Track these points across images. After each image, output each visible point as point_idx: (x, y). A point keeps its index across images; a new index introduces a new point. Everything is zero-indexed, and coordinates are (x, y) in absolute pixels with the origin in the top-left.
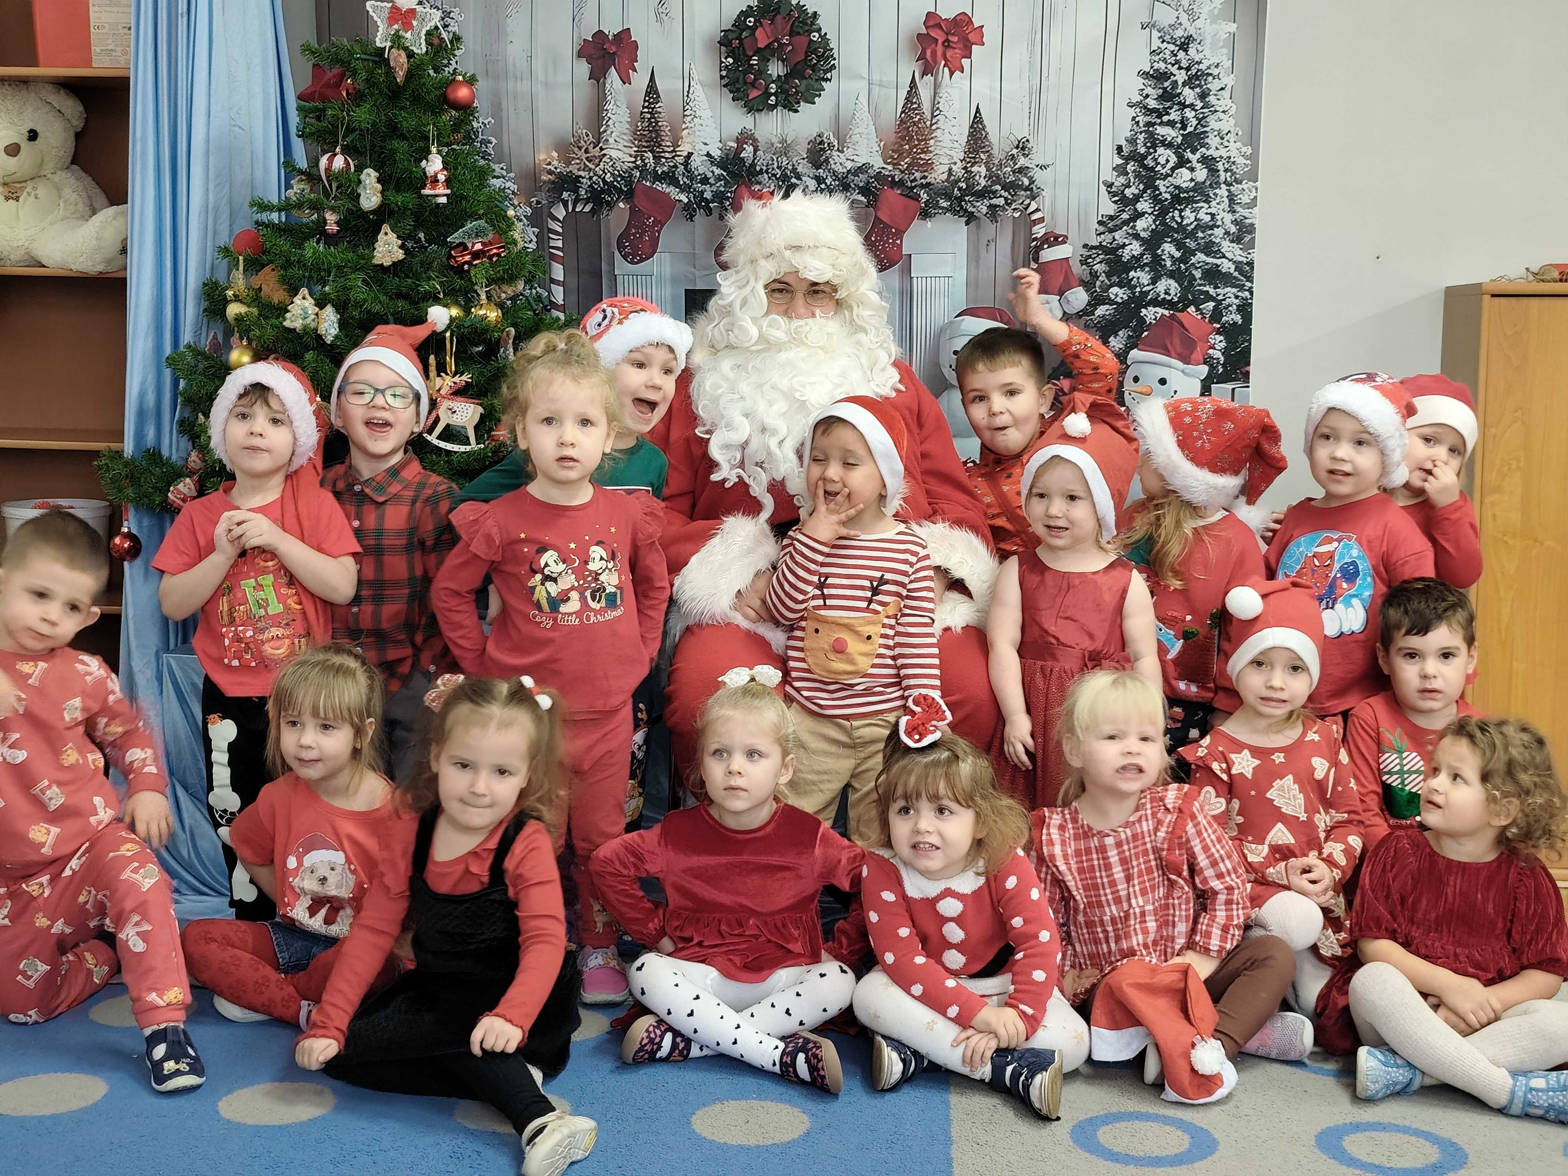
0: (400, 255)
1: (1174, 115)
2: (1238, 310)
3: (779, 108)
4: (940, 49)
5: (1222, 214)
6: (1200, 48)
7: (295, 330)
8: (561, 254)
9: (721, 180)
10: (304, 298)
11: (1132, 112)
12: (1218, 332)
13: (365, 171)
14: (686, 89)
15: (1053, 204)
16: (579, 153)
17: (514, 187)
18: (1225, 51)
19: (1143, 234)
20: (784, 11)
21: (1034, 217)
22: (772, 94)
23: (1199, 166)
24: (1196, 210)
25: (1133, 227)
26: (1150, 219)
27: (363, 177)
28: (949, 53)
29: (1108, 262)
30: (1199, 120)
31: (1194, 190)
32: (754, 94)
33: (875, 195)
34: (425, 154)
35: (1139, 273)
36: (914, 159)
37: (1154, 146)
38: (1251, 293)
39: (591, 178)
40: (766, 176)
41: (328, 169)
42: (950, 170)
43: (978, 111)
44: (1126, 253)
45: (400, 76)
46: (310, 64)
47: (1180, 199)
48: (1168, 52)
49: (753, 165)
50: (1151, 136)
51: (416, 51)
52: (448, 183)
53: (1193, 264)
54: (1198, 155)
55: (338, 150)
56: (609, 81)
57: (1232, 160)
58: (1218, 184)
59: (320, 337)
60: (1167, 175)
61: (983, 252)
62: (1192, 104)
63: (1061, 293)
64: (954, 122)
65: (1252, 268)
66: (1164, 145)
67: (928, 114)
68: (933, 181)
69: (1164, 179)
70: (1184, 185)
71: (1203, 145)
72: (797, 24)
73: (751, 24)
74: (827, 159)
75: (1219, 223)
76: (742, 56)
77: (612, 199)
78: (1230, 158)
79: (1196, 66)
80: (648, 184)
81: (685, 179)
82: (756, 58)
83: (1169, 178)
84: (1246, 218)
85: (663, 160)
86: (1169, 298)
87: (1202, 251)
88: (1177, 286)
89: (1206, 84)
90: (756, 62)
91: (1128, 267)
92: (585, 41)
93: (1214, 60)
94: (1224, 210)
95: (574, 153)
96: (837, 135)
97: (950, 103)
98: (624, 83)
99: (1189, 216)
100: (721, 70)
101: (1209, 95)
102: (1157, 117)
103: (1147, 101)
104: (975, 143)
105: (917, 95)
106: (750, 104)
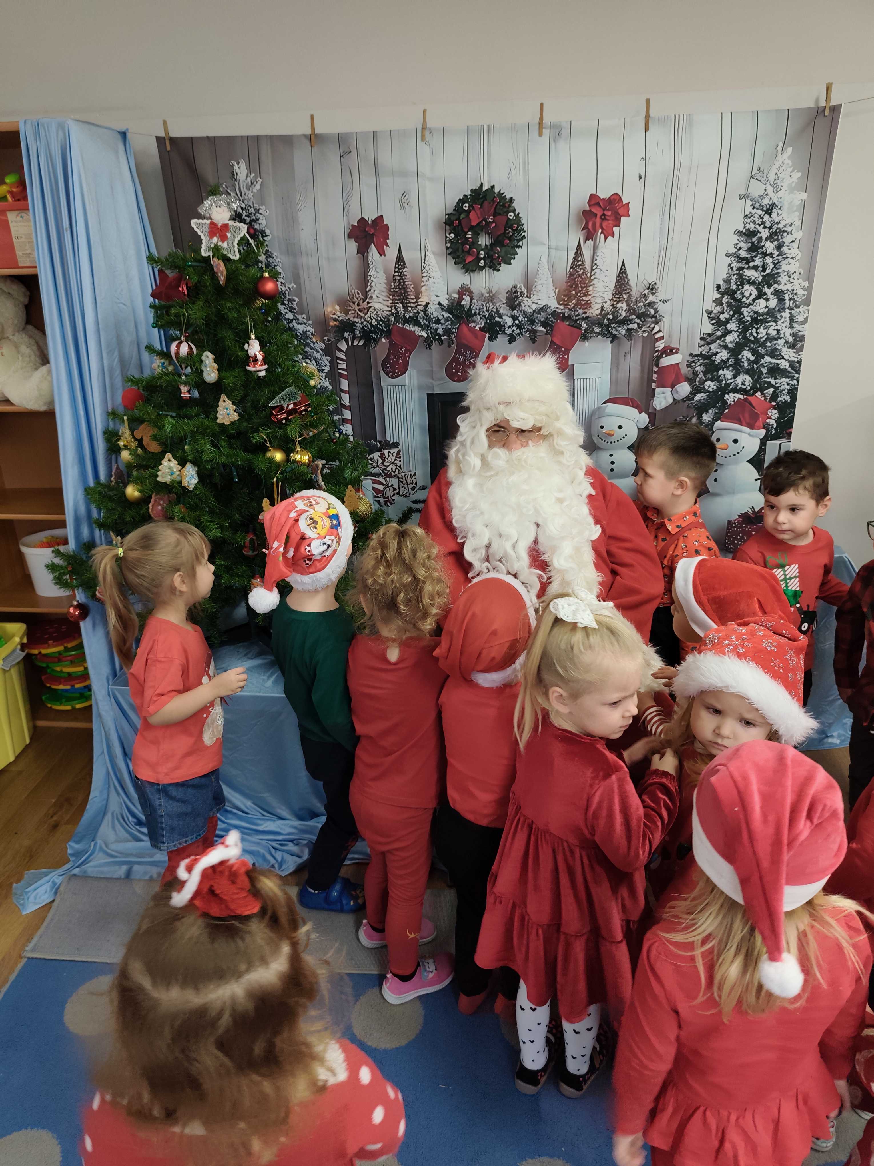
2: (789, 393)
3: (487, 269)
4: (598, 220)
5: (784, 329)
6: (779, 212)
7: (165, 483)
8: (346, 373)
9: (448, 321)
10: (169, 460)
11: (728, 260)
12: (774, 408)
13: (205, 354)
14: (423, 258)
15: (670, 327)
16: (354, 306)
17: (313, 330)
18: (797, 214)
19: (730, 345)
20: (489, 197)
21: (657, 336)
22: (481, 259)
23: (771, 297)
25: (724, 341)
26: (736, 335)
27: (203, 358)
28: (605, 224)
29: (705, 365)
30: (775, 265)
31: (767, 314)
32: (469, 259)
33: (551, 326)
35: (725, 372)
36: (578, 300)
37: (742, 285)
38: (798, 381)
39: (362, 323)
40: (478, 316)
41: (177, 353)
42: (602, 307)
43: (623, 265)
44: (718, 359)
45: (222, 279)
46: (156, 271)
47: (757, 320)
48: (757, 216)
49: (470, 309)
50: (741, 277)
51: (232, 257)
53: (762, 364)
54: (772, 289)
55: (183, 338)
56: (370, 254)
57: (795, 292)
58: (784, 309)
59: (184, 487)
60: (750, 304)
61: (622, 359)
62: (771, 254)
63: (673, 387)
64: (606, 273)
65: (800, 365)
66: (749, 283)
67: (588, 269)
68: (590, 315)
69: (747, 307)
70: (761, 311)
71: (776, 282)
72: (498, 207)
73: (466, 209)
74: (520, 303)
75: (782, 336)
76: (460, 232)
77: (377, 336)
78: (793, 290)
79: (776, 225)
80: (400, 325)
81: (425, 321)
82: (470, 233)
83: (751, 306)
84: (800, 331)
85: (410, 309)
86: (744, 387)
87: (768, 355)
88: (750, 379)
89: (782, 238)
90: (470, 236)
91: (718, 368)
92: (352, 225)
93: (789, 221)
94: (786, 327)
95: (350, 306)
96: (527, 286)
97: (604, 260)
98: (381, 255)
99: (762, 331)
100: (446, 243)
101: (783, 246)
102: (746, 263)
103: (740, 252)
104: (620, 287)
105: (581, 255)
106: (467, 267)
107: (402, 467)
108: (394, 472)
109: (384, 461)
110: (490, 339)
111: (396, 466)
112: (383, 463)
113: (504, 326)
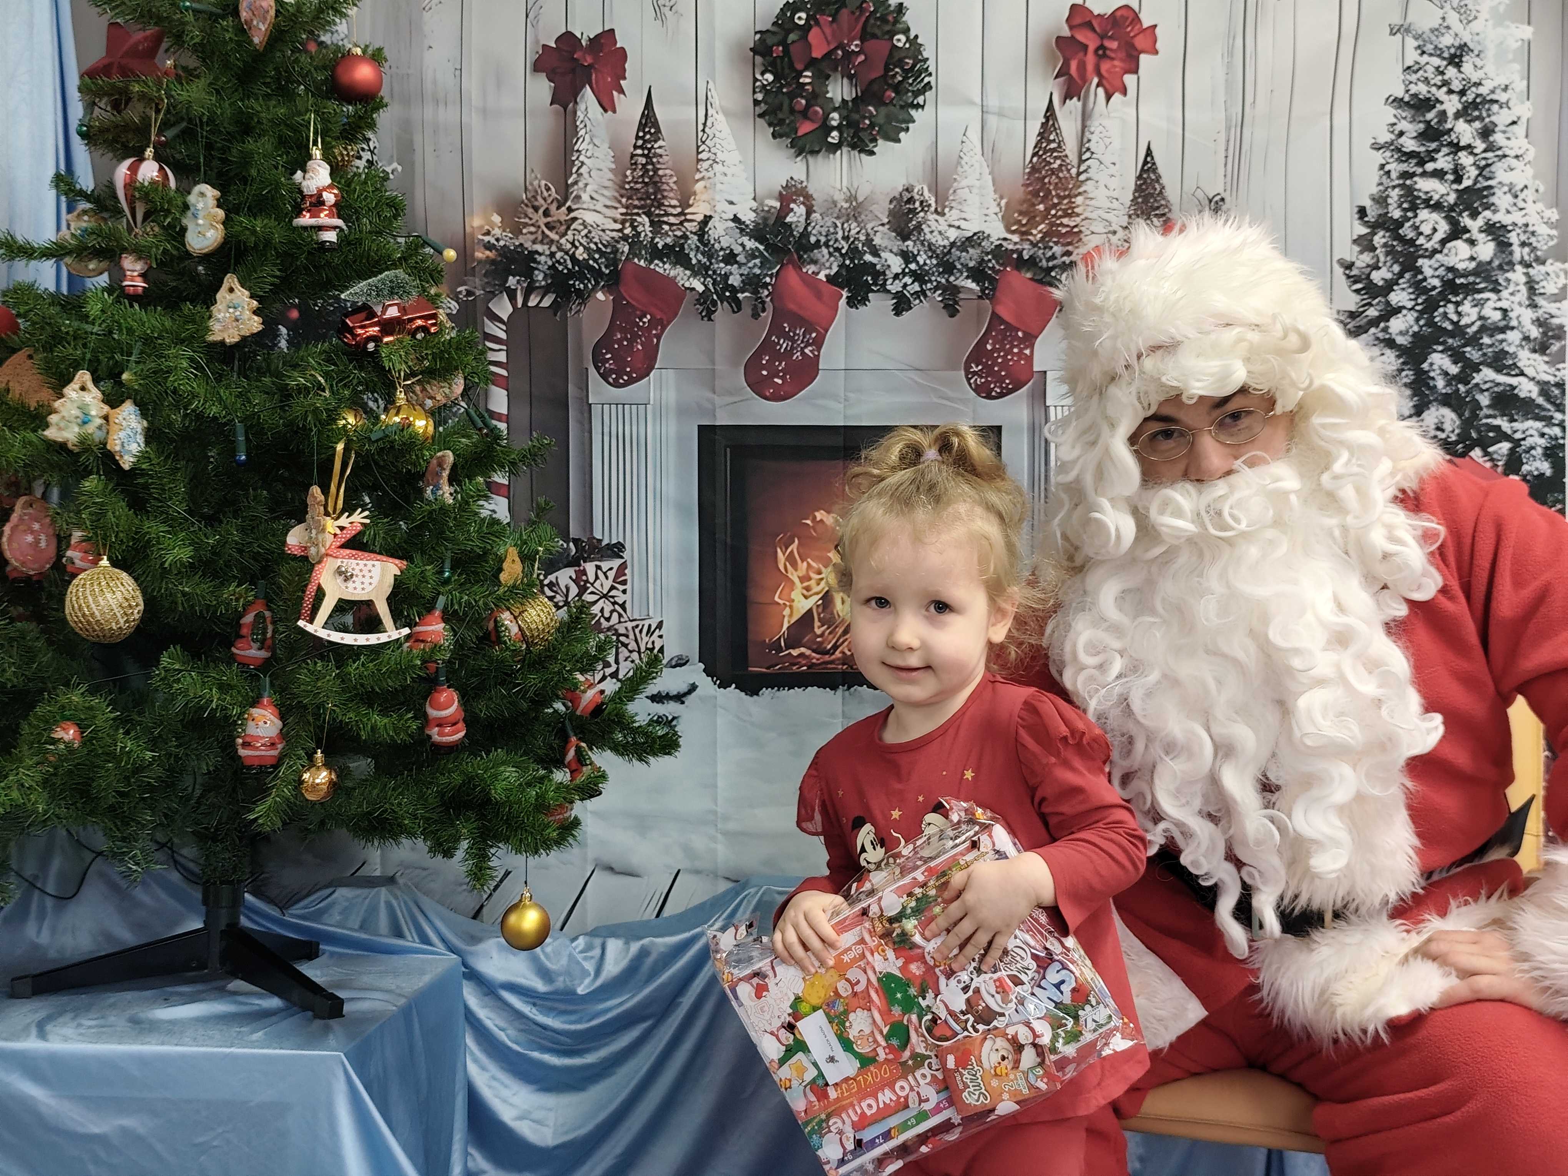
0: (255, 324)
1: (1443, 162)
2: (1544, 455)
3: (845, 149)
4: (1090, 59)
5: (1518, 310)
6: (1479, 63)
7: (61, 447)
8: (504, 372)
9: (755, 257)
10: (83, 388)
11: (1379, 157)
13: (196, 189)
14: (701, 119)
16: (535, 217)
18: (1516, 67)
19: (1400, 340)
20: (852, 1)
22: (834, 128)
23: (1481, 237)
24: (1479, 304)
25: (1385, 330)
26: (1411, 317)
27: (191, 199)
28: (1105, 66)
30: (1482, 169)
31: (1475, 273)
32: (805, 128)
33: (992, 280)
36: (1052, 224)
37: (1414, 208)
39: (552, 255)
40: (825, 251)
41: (131, 184)
43: (1149, 153)
45: (259, 34)
46: (105, 21)
47: (1456, 286)
48: (1430, 69)
49: (805, 234)
50: (1409, 193)
53: (1477, 385)
54: (1480, 222)
55: (149, 152)
56: (582, 107)
57: (1530, 229)
58: (1511, 264)
59: (109, 456)
60: (1435, 252)
62: (1469, 147)
64: (1113, 170)
65: (1563, 393)
66: (1428, 206)
67: (1073, 158)
69: (1430, 257)
70: (1461, 266)
71: (1487, 207)
72: (872, 21)
73: (802, 22)
74: (919, 225)
75: (1514, 323)
76: (787, 71)
77: (586, 286)
78: (1527, 225)
79: (1473, 89)
80: (642, 263)
81: (700, 257)
82: (809, 74)
83: (1438, 256)
84: (1552, 317)
85: (666, 227)
87: (1489, 365)
88: (1453, 416)
89: (1489, 116)
90: (808, 80)
92: (544, 46)
93: (1502, 81)
94: (1520, 304)
95: (526, 216)
96: (935, 189)
97: (1107, 141)
98: (606, 111)
99: (1469, 313)
100: (754, 92)
101: (1494, 131)
102: (1417, 164)
103: (1402, 140)
104: (1146, 201)
105: (1056, 129)
106: (800, 143)
107: (628, 605)
108: (608, 619)
109: (583, 590)
110: (852, 302)
111: (614, 603)
112: (580, 595)
113: (884, 273)
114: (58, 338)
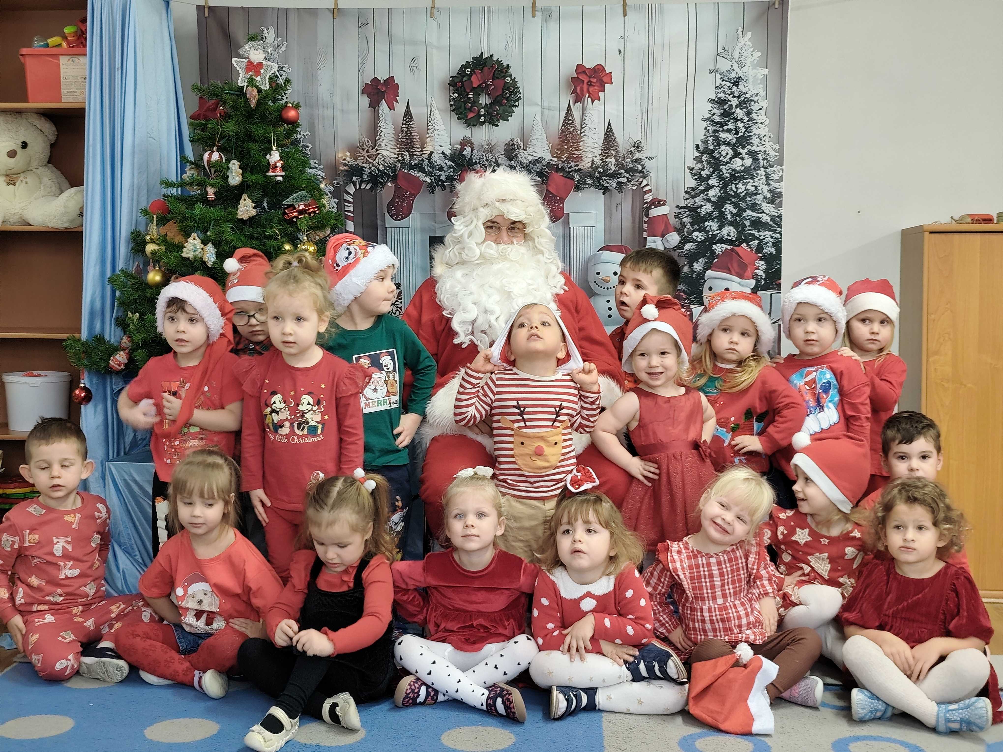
1: (731, 126)
2: (773, 245)
3: (487, 124)
4: (585, 86)
5: (762, 186)
6: (746, 85)
7: (188, 259)
8: (352, 215)
9: (451, 168)
10: (194, 239)
11: (705, 124)
12: (761, 259)
13: (232, 162)
14: (429, 113)
15: (657, 181)
16: (363, 153)
17: (323, 174)
18: (761, 86)
19: (713, 199)
20: (489, 64)
21: (645, 189)
22: (482, 115)
23: (746, 157)
24: (745, 184)
25: (707, 195)
26: (717, 190)
27: (230, 165)
28: (591, 89)
29: (691, 216)
30: (747, 129)
31: (744, 171)
32: (471, 115)
33: (546, 177)
34: (269, 150)
35: (711, 223)
36: (570, 154)
37: (719, 145)
38: (781, 235)
39: (370, 168)
40: (479, 165)
41: (209, 161)
42: (593, 160)
43: (609, 124)
44: (703, 211)
45: (253, 103)
46: (198, 97)
47: (735, 177)
48: (726, 87)
49: (471, 159)
50: (717, 139)
51: (263, 88)
52: (283, 168)
53: (744, 217)
54: (746, 150)
55: (215, 149)
56: (381, 108)
57: (767, 153)
58: (758, 168)
59: (204, 263)
60: (727, 163)
61: (614, 210)
62: (742, 119)
63: (663, 236)
64: (595, 131)
65: (781, 220)
66: (725, 144)
67: (578, 127)
68: (582, 168)
69: (725, 165)
70: (738, 169)
71: (749, 144)
72: (497, 72)
73: (469, 73)
74: (517, 154)
75: (760, 192)
76: (463, 92)
77: (384, 180)
78: (765, 151)
79: (743, 95)
80: (406, 171)
81: (429, 168)
82: (472, 93)
83: (729, 164)
84: (776, 188)
85: (415, 157)
86: (730, 238)
87: (749, 209)
88: (735, 231)
89: (750, 106)
90: (472, 96)
91: (704, 219)
92: (366, 84)
93: (755, 92)
94: (762, 184)
95: (360, 153)
96: (523, 140)
97: (593, 119)
98: (391, 110)
99: (741, 188)
100: (450, 101)
101: (752, 113)
102: (720, 127)
103: (714, 117)
104: (608, 144)
105: (572, 115)
106: (468, 122)
114: (184, 219)
